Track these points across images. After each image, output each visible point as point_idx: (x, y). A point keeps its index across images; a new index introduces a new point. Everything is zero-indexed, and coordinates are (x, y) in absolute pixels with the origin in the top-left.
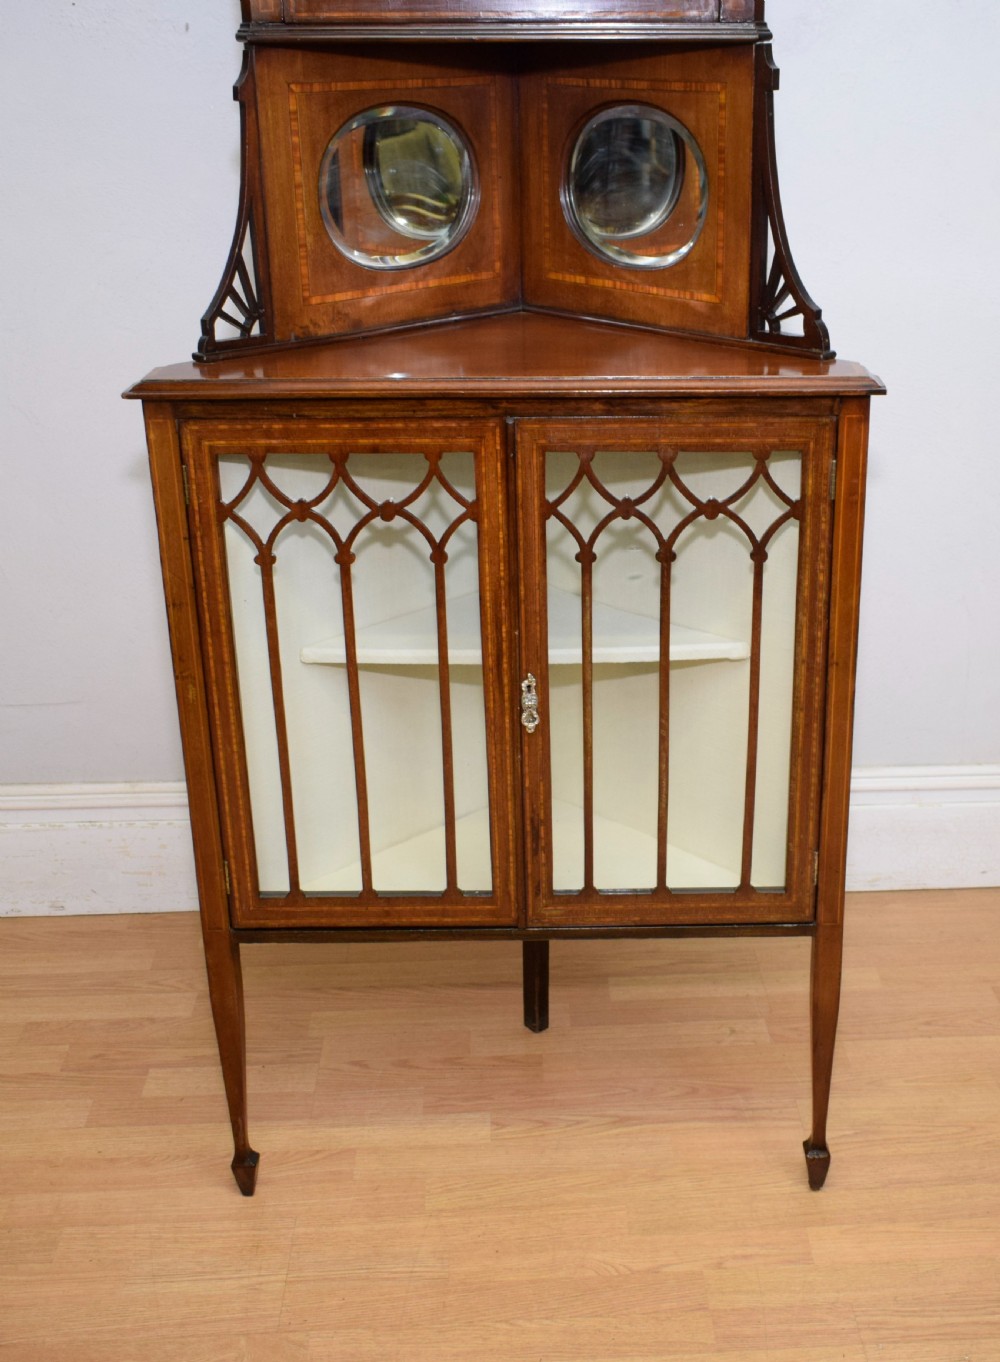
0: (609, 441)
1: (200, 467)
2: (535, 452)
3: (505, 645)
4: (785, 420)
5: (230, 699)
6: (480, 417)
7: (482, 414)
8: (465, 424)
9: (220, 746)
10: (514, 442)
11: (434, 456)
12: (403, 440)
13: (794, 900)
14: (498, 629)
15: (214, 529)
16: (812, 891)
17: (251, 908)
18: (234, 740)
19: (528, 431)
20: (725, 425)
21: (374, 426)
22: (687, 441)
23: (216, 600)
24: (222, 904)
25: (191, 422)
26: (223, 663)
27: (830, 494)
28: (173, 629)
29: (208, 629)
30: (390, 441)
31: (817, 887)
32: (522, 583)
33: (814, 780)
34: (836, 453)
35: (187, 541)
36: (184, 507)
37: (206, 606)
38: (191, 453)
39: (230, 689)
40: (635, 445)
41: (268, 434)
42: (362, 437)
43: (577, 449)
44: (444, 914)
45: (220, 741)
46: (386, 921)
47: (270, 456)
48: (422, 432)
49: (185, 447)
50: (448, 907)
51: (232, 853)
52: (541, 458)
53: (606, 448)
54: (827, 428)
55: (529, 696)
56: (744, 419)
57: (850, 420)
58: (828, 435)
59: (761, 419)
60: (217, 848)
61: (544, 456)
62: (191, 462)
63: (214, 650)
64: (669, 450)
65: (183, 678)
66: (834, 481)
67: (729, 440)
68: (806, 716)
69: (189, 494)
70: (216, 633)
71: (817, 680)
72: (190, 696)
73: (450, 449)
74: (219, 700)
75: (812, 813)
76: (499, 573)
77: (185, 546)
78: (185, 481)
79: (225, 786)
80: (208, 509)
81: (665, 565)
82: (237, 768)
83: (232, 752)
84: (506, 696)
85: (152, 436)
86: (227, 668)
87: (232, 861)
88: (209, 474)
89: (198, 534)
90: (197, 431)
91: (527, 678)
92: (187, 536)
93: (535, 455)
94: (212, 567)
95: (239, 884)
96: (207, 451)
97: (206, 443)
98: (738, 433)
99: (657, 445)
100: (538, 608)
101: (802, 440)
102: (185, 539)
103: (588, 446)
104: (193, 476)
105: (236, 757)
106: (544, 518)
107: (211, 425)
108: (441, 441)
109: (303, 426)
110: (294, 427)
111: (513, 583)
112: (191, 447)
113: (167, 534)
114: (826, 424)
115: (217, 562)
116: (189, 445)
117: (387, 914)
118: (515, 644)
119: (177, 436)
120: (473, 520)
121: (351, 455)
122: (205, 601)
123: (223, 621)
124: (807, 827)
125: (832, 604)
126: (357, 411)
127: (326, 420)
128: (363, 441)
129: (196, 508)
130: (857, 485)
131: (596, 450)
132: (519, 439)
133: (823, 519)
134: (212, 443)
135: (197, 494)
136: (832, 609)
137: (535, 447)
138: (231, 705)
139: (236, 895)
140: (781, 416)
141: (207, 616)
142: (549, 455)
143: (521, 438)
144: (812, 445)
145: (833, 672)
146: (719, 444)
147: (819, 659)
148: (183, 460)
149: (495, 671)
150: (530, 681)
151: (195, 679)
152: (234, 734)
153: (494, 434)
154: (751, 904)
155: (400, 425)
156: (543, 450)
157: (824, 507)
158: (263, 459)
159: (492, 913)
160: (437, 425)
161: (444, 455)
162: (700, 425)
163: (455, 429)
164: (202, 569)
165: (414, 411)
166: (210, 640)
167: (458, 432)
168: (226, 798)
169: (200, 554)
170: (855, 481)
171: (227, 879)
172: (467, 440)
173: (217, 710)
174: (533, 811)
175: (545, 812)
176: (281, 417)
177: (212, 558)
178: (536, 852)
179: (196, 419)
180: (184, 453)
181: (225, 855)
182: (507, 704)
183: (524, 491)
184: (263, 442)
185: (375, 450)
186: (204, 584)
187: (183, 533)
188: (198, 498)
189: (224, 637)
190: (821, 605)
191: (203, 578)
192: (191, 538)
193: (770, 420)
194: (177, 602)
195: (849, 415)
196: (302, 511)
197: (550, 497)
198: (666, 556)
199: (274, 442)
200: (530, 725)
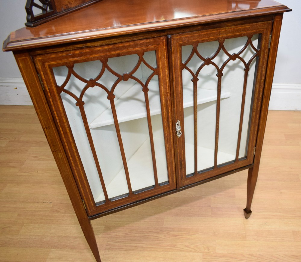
0: (203, 39)
1: (46, 74)
2: (178, 46)
3: (170, 114)
4: (258, 23)
5: (75, 153)
6: (158, 37)
7: (159, 35)
8: (152, 40)
9: (74, 169)
10: (171, 44)
11: (141, 54)
12: (129, 50)
13: (249, 160)
14: (167, 109)
15: (57, 97)
16: (253, 157)
17: (94, 210)
18: (79, 165)
19: (176, 39)
20: (240, 28)
21: (117, 46)
22: (228, 35)
23: (63, 122)
24: (84, 212)
25: (38, 56)
26: (70, 142)
27: (268, 46)
28: (48, 136)
29: (62, 133)
30: (124, 51)
31: (254, 156)
32: (175, 93)
33: (256, 129)
35: (47, 104)
36: (43, 91)
37: (59, 125)
38: (41, 69)
39: (74, 150)
40: (211, 39)
41: (74, 56)
42: (113, 51)
43: (192, 43)
44: (155, 192)
45: (74, 167)
46: (138, 199)
47: (75, 65)
48: (135, 46)
49: (37, 67)
50: (156, 190)
51: (84, 198)
52: (180, 49)
53: (203, 41)
54: (270, 24)
55: (178, 127)
56: (246, 25)
57: (277, 21)
58: (270, 27)
59: (251, 24)
60: (79, 198)
61: (181, 48)
62: (42, 73)
63: (66, 139)
64: (222, 39)
65: (55, 151)
66: (270, 42)
67: (241, 33)
68: (256, 113)
69: (43, 85)
70: (65, 133)
71: (259, 103)
72: (60, 156)
73: (147, 50)
74: (71, 154)
75: (255, 138)
76: (167, 91)
77: (46, 106)
78: (40, 81)
79: (78, 180)
80: (53, 90)
81: (220, 78)
82: (82, 173)
83: (79, 169)
84: (171, 129)
85: (21, 65)
86: (72, 144)
87: (85, 200)
88: (50, 76)
89: (51, 100)
90: (42, 60)
91: (177, 122)
92: (46, 102)
93: (178, 48)
94: (59, 111)
95: (89, 205)
96: (47, 67)
97: (46, 64)
98: (244, 30)
99: (218, 38)
100: (180, 99)
101: (262, 29)
102: (46, 103)
103: (196, 42)
104: (44, 78)
105: (81, 170)
106: (182, 69)
107: (47, 56)
108: (143, 48)
109: (88, 50)
110: (85, 51)
111: (172, 94)
112: (40, 67)
113: (37, 103)
114: (270, 23)
115: (61, 109)
116: (39, 66)
117: (138, 198)
118: (173, 112)
119: (33, 63)
120: (157, 75)
121: (109, 59)
122: (59, 123)
123: (67, 129)
124: (253, 142)
125: (266, 80)
126: (110, 41)
127: (98, 46)
128: (113, 53)
129: (48, 90)
130: (277, 42)
131: (199, 43)
132: (172, 43)
133: (266, 55)
134: (49, 64)
135: (47, 85)
136: (266, 82)
137: (178, 44)
138: (76, 155)
139: (88, 208)
140: (257, 22)
141: (61, 129)
142: (183, 47)
143: (173, 42)
144: (265, 30)
145: (264, 99)
146: (238, 35)
147: (261, 96)
148: (37, 72)
149: (167, 122)
150: (179, 122)
151: (60, 150)
152: (79, 164)
153: (163, 43)
154: (238, 164)
155: (128, 44)
156: (181, 46)
157: (267, 51)
158: (73, 66)
159: (169, 188)
160: (142, 42)
161: (145, 53)
162: (233, 29)
163: (149, 42)
164: (55, 113)
165: (133, 38)
166: (63, 136)
167: (149, 44)
168: (80, 183)
169: (53, 107)
170: (276, 41)
171: (85, 205)
172: (153, 46)
173: (71, 158)
174: (180, 158)
175: (184, 158)
176: (78, 49)
177: (58, 107)
178: (181, 169)
179: (40, 55)
180: (38, 69)
181: (82, 199)
182: (171, 131)
183: (175, 61)
184: (72, 59)
185: (118, 55)
186: (57, 118)
187: (44, 101)
188: (48, 87)
189: (69, 134)
190: (263, 81)
191: (56, 116)
192: (48, 102)
193: (254, 24)
194: (47, 126)
195: (277, 19)
196: (92, 83)
197: (183, 62)
198: (220, 75)
199: (76, 59)
200: (179, 136)
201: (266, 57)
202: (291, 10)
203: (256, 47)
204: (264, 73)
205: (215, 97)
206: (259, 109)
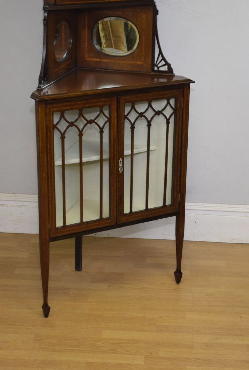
0: (138, 99)
1: (50, 116)
3: (115, 153)
6: (112, 97)
10: (119, 102)
11: (101, 107)
12: (95, 104)
13: (175, 206)
14: (114, 149)
15: (52, 132)
16: (178, 204)
19: (122, 99)
20: (162, 93)
21: (89, 101)
22: (154, 97)
23: (51, 150)
25: (49, 105)
27: (182, 107)
30: (92, 105)
33: (179, 175)
34: (183, 97)
38: (48, 113)
40: (144, 100)
41: (65, 106)
43: (132, 102)
46: (86, 229)
47: (66, 112)
48: (99, 102)
50: (100, 223)
52: (124, 105)
53: (138, 101)
55: (120, 164)
57: (186, 89)
58: (182, 93)
59: (169, 91)
60: (47, 216)
64: (151, 100)
65: (43, 171)
66: (183, 104)
67: (163, 97)
69: (47, 123)
71: (179, 151)
73: (105, 105)
74: (50, 176)
75: (179, 184)
76: (114, 134)
79: (50, 199)
80: (51, 126)
81: (149, 127)
82: (53, 194)
84: (115, 165)
85: (40, 110)
86: (53, 168)
88: (52, 118)
89: (48, 133)
90: (50, 107)
94: (51, 141)
96: (51, 112)
97: (52, 110)
98: (165, 94)
99: (148, 99)
103: (134, 101)
104: (48, 118)
105: (53, 191)
106: (124, 119)
107: (53, 105)
108: (103, 103)
109: (74, 103)
110: (72, 103)
111: (118, 136)
112: (48, 111)
113: (41, 134)
114: (181, 91)
119: (45, 109)
120: (109, 122)
121: (83, 109)
124: (177, 188)
125: (183, 132)
127: (79, 101)
128: (87, 105)
129: (48, 127)
130: (188, 104)
131: (136, 102)
135: (49, 122)
137: (123, 102)
139: (51, 229)
140: (173, 90)
143: (121, 101)
144: (179, 95)
145: (183, 148)
146: (160, 98)
147: (180, 145)
148: (46, 115)
149: (113, 159)
150: (120, 160)
151: (45, 171)
153: (115, 101)
154: (166, 209)
155: (95, 101)
156: (125, 103)
157: (181, 110)
158: (64, 112)
159: (110, 222)
160: (102, 100)
161: (104, 107)
162: (157, 94)
167: (107, 101)
168: (50, 202)
171: (49, 225)
172: (108, 103)
173: (50, 179)
174: (120, 193)
176: (69, 102)
177: (51, 139)
178: (120, 204)
181: (49, 218)
183: (121, 113)
184: (64, 108)
185: (89, 107)
186: (49, 146)
187: (45, 133)
188: (49, 124)
190: (180, 133)
192: (47, 135)
196: (71, 124)
197: (126, 114)
198: (149, 125)
199: (67, 108)
200: (120, 171)
201: (181, 114)
202: (194, 82)
203: (174, 107)
204: (180, 126)
205: (146, 149)
206: (179, 156)
